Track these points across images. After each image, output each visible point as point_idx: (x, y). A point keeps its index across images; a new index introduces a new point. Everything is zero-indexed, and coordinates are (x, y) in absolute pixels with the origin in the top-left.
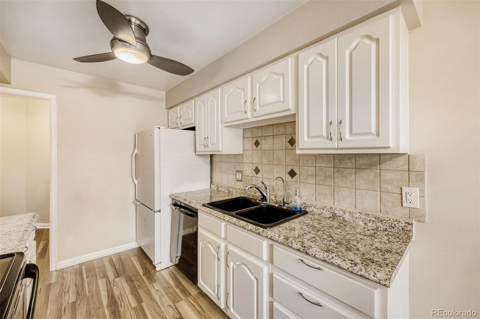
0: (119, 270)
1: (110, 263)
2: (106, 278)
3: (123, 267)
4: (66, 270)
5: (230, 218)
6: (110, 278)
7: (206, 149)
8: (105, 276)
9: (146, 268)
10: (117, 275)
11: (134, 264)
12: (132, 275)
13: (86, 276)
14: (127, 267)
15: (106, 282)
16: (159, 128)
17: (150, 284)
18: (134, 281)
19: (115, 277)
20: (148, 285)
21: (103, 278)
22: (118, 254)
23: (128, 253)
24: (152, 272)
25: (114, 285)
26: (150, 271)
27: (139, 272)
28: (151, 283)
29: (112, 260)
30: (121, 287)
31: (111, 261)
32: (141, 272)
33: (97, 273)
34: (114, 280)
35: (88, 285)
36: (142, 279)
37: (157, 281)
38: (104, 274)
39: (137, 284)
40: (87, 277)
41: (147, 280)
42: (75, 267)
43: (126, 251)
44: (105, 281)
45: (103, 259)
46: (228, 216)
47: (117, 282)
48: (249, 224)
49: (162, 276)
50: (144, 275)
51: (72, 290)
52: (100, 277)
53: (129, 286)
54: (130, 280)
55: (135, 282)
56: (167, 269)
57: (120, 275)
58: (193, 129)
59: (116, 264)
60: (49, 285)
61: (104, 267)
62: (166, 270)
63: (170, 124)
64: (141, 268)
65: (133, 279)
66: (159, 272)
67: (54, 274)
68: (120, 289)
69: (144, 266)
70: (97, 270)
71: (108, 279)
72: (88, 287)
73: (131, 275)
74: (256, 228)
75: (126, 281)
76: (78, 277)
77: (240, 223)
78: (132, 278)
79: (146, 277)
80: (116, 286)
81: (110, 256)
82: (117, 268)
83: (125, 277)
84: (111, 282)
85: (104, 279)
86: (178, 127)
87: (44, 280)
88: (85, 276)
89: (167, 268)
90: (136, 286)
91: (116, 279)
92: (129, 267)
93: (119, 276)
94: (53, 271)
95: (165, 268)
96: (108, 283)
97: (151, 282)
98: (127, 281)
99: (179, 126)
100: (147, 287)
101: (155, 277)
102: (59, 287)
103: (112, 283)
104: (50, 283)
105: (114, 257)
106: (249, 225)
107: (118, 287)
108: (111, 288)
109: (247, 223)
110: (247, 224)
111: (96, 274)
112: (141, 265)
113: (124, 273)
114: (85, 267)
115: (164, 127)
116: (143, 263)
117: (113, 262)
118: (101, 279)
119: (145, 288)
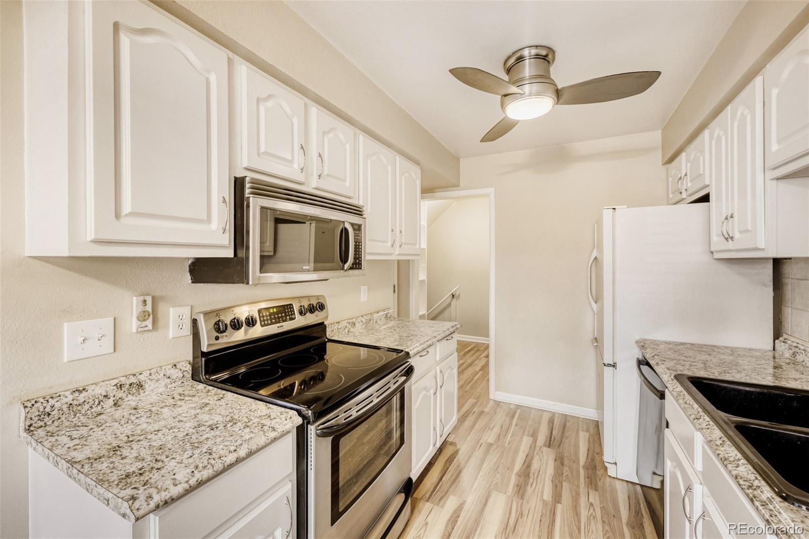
0: (554, 438)
1: (549, 422)
2: (534, 439)
3: (562, 438)
4: (502, 404)
5: (707, 427)
6: (538, 442)
7: (730, 245)
8: (534, 435)
9: (593, 460)
10: (548, 443)
11: (579, 441)
12: (567, 456)
13: (516, 423)
14: (567, 441)
15: (532, 443)
16: (614, 209)
17: (586, 487)
18: (564, 466)
19: (545, 445)
20: (582, 486)
21: (531, 436)
22: (565, 417)
23: (580, 422)
24: (599, 471)
25: (537, 454)
26: (597, 468)
27: (579, 459)
28: (588, 487)
29: (554, 420)
30: (545, 463)
31: (551, 422)
32: (582, 459)
33: (528, 427)
34: (541, 447)
35: (512, 434)
36: (578, 472)
37: (599, 490)
38: (534, 432)
39: (567, 473)
40: (516, 425)
41: (585, 478)
42: (511, 407)
43: (579, 417)
44: (532, 441)
45: (545, 413)
46: (708, 419)
47: (544, 452)
48: (743, 461)
49: (613, 490)
50: (583, 467)
51: (496, 430)
52: (529, 432)
53: (554, 468)
54: (560, 461)
55: (566, 469)
56: (630, 485)
57: (552, 445)
58: (705, 199)
59: (555, 429)
60: (482, 412)
61: (540, 423)
62: (627, 485)
63: (671, 196)
64: (586, 455)
65: (566, 462)
66: (612, 480)
67: (491, 403)
68: (541, 464)
69: (593, 455)
70: (530, 423)
71: (535, 441)
72: (511, 437)
73: (565, 455)
74: (756, 483)
75: (554, 459)
76: (508, 419)
77: (723, 449)
78: (565, 460)
79: (586, 473)
80: (540, 456)
81: (554, 414)
82: (553, 433)
83: (556, 453)
84: (536, 447)
85: (532, 438)
86: (683, 199)
87: (481, 405)
88: (514, 422)
89: (632, 483)
90: (564, 475)
91: (544, 448)
92: (569, 442)
93: (549, 446)
94: (491, 399)
95: (627, 482)
96: (533, 446)
97: (590, 486)
98: (556, 460)
99: (684, 195)
100: (578, 486)
101: (600, 481)
102: (487, 420)
103: (537, 449)
104: (484, 410)
105: (559, 418)
106: (743, 464)
107: (541, 460)
108: (532, 455)
109: (739, 456)
110: (739, 460)
111: (526, 427)
112: (588, 450)
113: (559, 446)
114: (520, 412)
115: (626, 206)
116: (594, 449)
117: (553, 424)
118: (528, 436)
119: (574, 487)
